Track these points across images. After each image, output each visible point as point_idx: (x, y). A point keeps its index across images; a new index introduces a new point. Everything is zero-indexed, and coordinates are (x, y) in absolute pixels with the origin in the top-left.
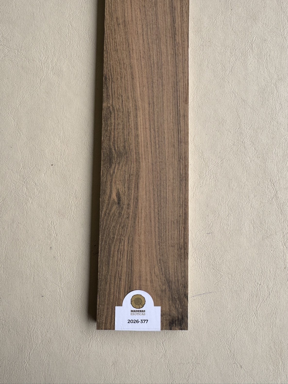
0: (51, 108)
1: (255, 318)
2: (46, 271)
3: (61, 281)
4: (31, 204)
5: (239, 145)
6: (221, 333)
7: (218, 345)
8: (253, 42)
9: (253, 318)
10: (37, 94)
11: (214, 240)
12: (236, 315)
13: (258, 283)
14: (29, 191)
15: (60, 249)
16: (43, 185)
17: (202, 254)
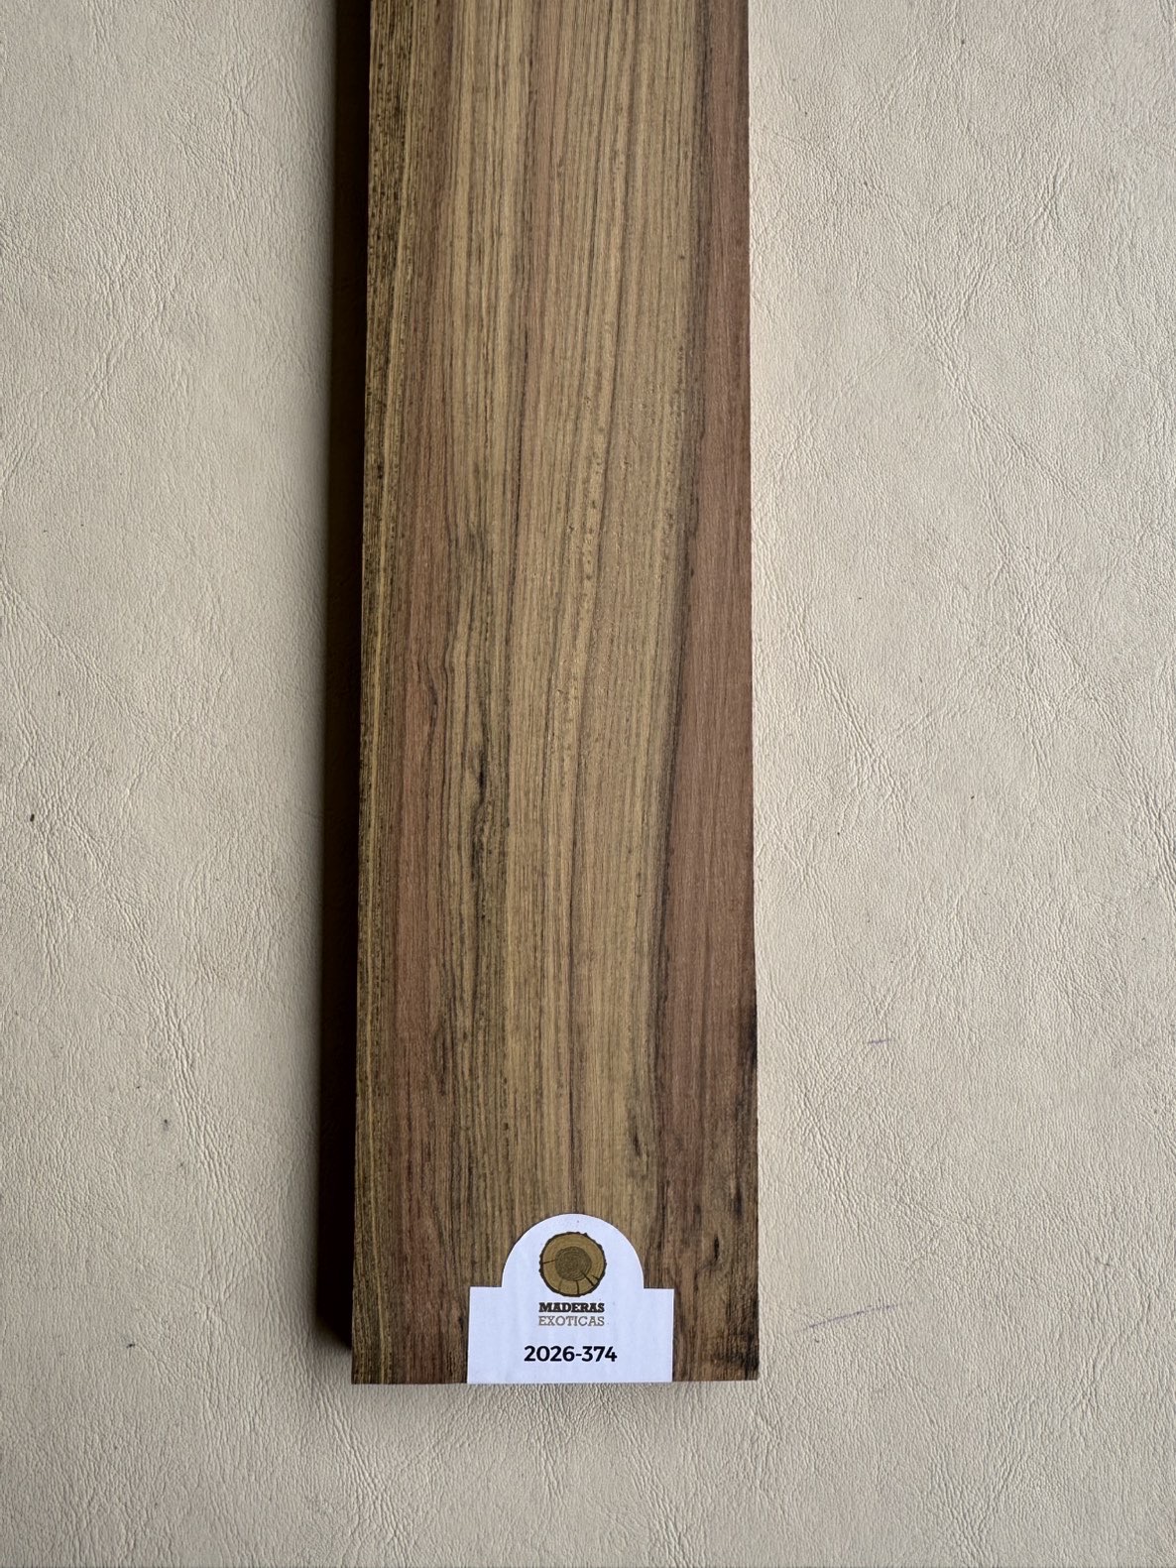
0: (155, 488)
1: (1089, 1413)
2: (147, 1231)
3: (214, 1275)
4: (72, 926)
5: (1006, 644)
6: (939, 1486)
7: (925, 1543)
8: (1058, 185)
9: (1080, 1414)
10: (93, 425)
11: (901, 1072)
12: (1004, 1403)
13: (1097, 1259)
14: (61, 867)
15: (208, 1126)
16: (127, 837)
17: (847, 1134)
